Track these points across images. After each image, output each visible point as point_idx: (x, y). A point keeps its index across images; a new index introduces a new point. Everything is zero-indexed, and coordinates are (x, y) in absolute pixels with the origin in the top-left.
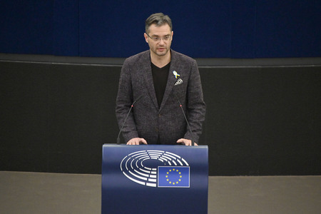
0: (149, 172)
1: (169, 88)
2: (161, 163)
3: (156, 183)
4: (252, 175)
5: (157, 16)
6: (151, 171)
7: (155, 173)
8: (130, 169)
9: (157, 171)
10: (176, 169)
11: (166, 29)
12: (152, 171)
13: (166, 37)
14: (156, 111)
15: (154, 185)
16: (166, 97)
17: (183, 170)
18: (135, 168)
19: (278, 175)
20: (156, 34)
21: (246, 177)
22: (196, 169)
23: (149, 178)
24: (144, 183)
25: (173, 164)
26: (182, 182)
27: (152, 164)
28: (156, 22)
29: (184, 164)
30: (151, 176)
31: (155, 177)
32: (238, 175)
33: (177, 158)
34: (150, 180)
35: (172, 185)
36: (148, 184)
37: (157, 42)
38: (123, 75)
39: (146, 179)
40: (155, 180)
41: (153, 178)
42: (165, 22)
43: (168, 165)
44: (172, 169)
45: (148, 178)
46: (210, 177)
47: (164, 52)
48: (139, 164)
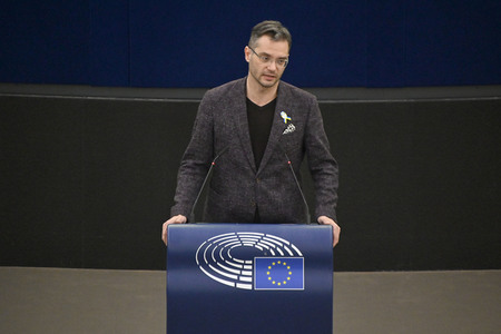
0: (241, 266)
1: (273, 138)
2: (259, 253)
3: (252, 283)
4: (400, 270)
5: (272, 25)
6: (243, 264)
7: (250, 267)
8: (211, 261)
9: (252, 265)
10: (282, 261)
12: (245, 264)
13: (280, 60)
14: (251, 174)
15: (249, 287)
16: (269, 152)
17: (294, 263)
18: (219, 260)
19: (441, 269)
21: (392, 273)
23: (241, 275)
24: (232, 284)
25: (278, 254)
26: (292, 281)
27: (246, 254)
28: (272, 34)
29: (295, 254)
30: (244, 273)
31: (250, 273)
32: (380, 269)
33: (284, 244)
34: (242, 279)
35: (276, 286)
36: (239, 286)
39: (236, 277)
40: (250, 279)
41: (247, 275)
42: (284, 37)
43: (271, 255)
44: (276, 261)
45: (239, 275)
46: (337, 274)
47: (272, 83)
48: (225, 254)
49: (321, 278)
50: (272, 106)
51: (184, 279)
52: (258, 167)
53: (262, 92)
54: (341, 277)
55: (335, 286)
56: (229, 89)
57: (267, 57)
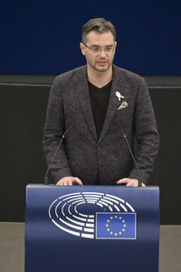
0: (85, 220)
1: (110, 114)
2: (100, 209)
3: (94, 233)
5: (97, 22)
7: (93, 221)
8: (61, 216)
9: (94, 218)
10: (119, 216)
11: (108, 38)
12: (88, 218)
13: (108, 48)
14: (94, 143)
15: (92, 236)
17: (128, 217)
18: (67, 214)
20: (96, 43)
22: (143, 216)
23: (85, 227)
24: (78, 234)
25: (115, 210)
26: (126, 232)
27: (89, 209)
28: (96, 28)
29: (129, 210)
30: (87, 225)
31: (92, 226)
33: (120, 202)
34: (86, 230)
35: (113, 236)
36: (83, 235)
37: (96, 54)
38: (52, 97)
39: (81, 229)
40: (92, 230)
41: (90, 227)
42: (107, 28)
43: (109, 211)
44: (113, 215)
45: (83, 227)
46: (163, 227)
47: (106, 67)
48: (72, 210)
49: (150, 230)
50: (109, 88)
51: (39, 230)
52: (99, 136)
53: (99, 76)
54: (166, 230)
55: (161, 237)
56: (73, 74)
57: (97, 48)
